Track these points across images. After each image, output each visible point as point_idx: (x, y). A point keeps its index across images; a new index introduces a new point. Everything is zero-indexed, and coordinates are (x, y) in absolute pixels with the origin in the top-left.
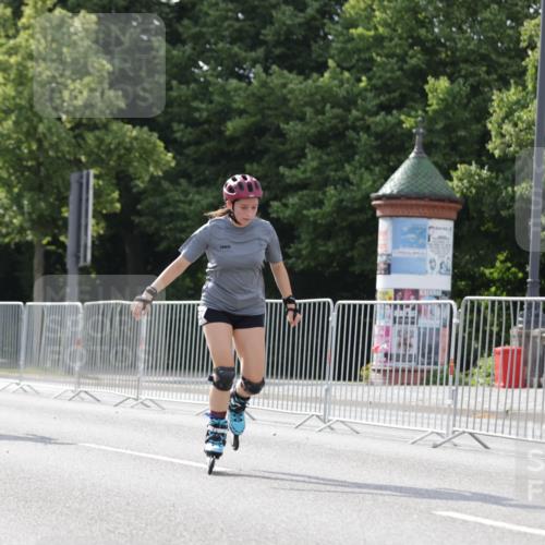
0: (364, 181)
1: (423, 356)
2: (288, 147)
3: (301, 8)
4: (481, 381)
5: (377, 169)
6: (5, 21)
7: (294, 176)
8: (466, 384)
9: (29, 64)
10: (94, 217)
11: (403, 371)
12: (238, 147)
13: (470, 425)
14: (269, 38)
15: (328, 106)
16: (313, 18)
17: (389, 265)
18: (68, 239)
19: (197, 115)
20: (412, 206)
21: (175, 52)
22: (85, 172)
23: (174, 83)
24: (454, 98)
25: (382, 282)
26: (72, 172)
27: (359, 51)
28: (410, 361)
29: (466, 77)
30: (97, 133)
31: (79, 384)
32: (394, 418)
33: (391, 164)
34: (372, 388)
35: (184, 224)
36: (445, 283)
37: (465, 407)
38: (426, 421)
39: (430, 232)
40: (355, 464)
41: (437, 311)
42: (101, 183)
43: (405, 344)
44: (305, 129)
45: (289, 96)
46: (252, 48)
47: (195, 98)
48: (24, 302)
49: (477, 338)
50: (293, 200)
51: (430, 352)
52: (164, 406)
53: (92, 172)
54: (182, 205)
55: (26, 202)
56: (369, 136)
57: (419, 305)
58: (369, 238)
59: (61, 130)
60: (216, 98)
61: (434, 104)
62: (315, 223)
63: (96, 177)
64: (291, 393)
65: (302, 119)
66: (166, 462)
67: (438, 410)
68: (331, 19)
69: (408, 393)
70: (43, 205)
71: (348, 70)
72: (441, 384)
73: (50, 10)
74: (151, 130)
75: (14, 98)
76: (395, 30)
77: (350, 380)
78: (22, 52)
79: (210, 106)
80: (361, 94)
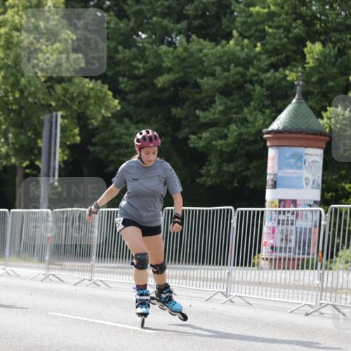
0: (258, 120)
1: (299, 248)
2: (203, 95)
4: (341, 266)
5: (267, 111)
7: (206, 117)
8: (331, 269)
9: (15, 34)
10: (61, 146)
11: (285, 259)
12: (166, 95)
13: (333, 299)
14: (190, 13)
15: (233, 65)
17: (275, 182)
18: (41, 164)
19: (136, 72)
20: (293, 138)
21: (122, 25)
22: (54, 114)
23: (120, 48)
24: (326, 58)
25: (270, 194)
26: (45, 113)
27: (256, 24)
28: (290, 252)
29: (334, 43)
30: (64, 85)
31: (48, 269)
32: (277, 294)
33: (278, 107)
34: (262, 272)
35: (126, 151)
36: (316, 195)
37: (329, 285)
38: (300, 296)
39: (306, 157)
40: (248, 327)
41: (310, 215)
42: (66, 121)
43: (286, 240)
44: (215, 82)
45: (204, 59)
46: (178, 21)
47: (135, 59)
48: (9, 210)
49: (339, 236)
50: (205, 135)
51: (304, 246)
53: (60, 114)
54: (125, 137)
55: (10, 135)
56: (262, 87)
57: (297, 212)
58: (260, 162)
59: (38, 83)
61: (310, 62)
62: (221, 150)
63: (63, 117)
64: (202, 275)
65: (213, 75)
66: (112, 326)
67: (309, 287)
69: (288, 276)
70: (22, 137)
71: (248, 38)
72: (312, 269)
74: (104, 83)
75: (3, 59)
76: (283, 8)
77: (246, 265)
79: (146, 65)
80: (256, 57)
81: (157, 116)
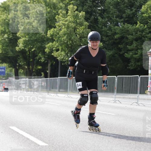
2: (128, 41)
3: (132, 10)
6: (65, 14)
7: (131, 48)
9: (70, 24)
12: (117, 41)
14: (125, 16)
15: (138, 32)
16: (134, 13)
19: (108, 34)
21: (103, 20)
23: (103, 27)
25: (150, 72)
27: (145, 19)
30: (85, 39)
44: (133, 37)
45: (130, 30)
47: (108, 30)
52: (101, 100)
55: (69, 55)
59: (77, 38)
60: (113, 31)
62: (136, 58)
64: (129, 97)
65: (132, 35)
66: (101, 113)
68: (138, 12)
71: (142, 24)
73: (75, 12)
75: (66, 31)
77: (143, 94)
78: (69, 21)
80: (145, 29)
81: (114, 48)
